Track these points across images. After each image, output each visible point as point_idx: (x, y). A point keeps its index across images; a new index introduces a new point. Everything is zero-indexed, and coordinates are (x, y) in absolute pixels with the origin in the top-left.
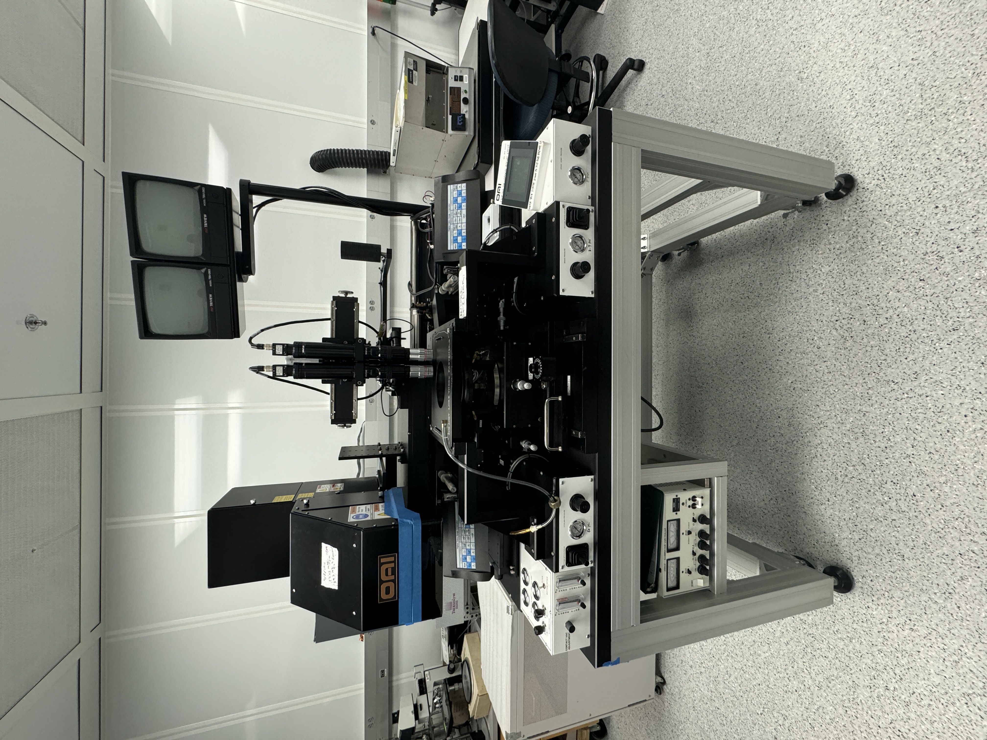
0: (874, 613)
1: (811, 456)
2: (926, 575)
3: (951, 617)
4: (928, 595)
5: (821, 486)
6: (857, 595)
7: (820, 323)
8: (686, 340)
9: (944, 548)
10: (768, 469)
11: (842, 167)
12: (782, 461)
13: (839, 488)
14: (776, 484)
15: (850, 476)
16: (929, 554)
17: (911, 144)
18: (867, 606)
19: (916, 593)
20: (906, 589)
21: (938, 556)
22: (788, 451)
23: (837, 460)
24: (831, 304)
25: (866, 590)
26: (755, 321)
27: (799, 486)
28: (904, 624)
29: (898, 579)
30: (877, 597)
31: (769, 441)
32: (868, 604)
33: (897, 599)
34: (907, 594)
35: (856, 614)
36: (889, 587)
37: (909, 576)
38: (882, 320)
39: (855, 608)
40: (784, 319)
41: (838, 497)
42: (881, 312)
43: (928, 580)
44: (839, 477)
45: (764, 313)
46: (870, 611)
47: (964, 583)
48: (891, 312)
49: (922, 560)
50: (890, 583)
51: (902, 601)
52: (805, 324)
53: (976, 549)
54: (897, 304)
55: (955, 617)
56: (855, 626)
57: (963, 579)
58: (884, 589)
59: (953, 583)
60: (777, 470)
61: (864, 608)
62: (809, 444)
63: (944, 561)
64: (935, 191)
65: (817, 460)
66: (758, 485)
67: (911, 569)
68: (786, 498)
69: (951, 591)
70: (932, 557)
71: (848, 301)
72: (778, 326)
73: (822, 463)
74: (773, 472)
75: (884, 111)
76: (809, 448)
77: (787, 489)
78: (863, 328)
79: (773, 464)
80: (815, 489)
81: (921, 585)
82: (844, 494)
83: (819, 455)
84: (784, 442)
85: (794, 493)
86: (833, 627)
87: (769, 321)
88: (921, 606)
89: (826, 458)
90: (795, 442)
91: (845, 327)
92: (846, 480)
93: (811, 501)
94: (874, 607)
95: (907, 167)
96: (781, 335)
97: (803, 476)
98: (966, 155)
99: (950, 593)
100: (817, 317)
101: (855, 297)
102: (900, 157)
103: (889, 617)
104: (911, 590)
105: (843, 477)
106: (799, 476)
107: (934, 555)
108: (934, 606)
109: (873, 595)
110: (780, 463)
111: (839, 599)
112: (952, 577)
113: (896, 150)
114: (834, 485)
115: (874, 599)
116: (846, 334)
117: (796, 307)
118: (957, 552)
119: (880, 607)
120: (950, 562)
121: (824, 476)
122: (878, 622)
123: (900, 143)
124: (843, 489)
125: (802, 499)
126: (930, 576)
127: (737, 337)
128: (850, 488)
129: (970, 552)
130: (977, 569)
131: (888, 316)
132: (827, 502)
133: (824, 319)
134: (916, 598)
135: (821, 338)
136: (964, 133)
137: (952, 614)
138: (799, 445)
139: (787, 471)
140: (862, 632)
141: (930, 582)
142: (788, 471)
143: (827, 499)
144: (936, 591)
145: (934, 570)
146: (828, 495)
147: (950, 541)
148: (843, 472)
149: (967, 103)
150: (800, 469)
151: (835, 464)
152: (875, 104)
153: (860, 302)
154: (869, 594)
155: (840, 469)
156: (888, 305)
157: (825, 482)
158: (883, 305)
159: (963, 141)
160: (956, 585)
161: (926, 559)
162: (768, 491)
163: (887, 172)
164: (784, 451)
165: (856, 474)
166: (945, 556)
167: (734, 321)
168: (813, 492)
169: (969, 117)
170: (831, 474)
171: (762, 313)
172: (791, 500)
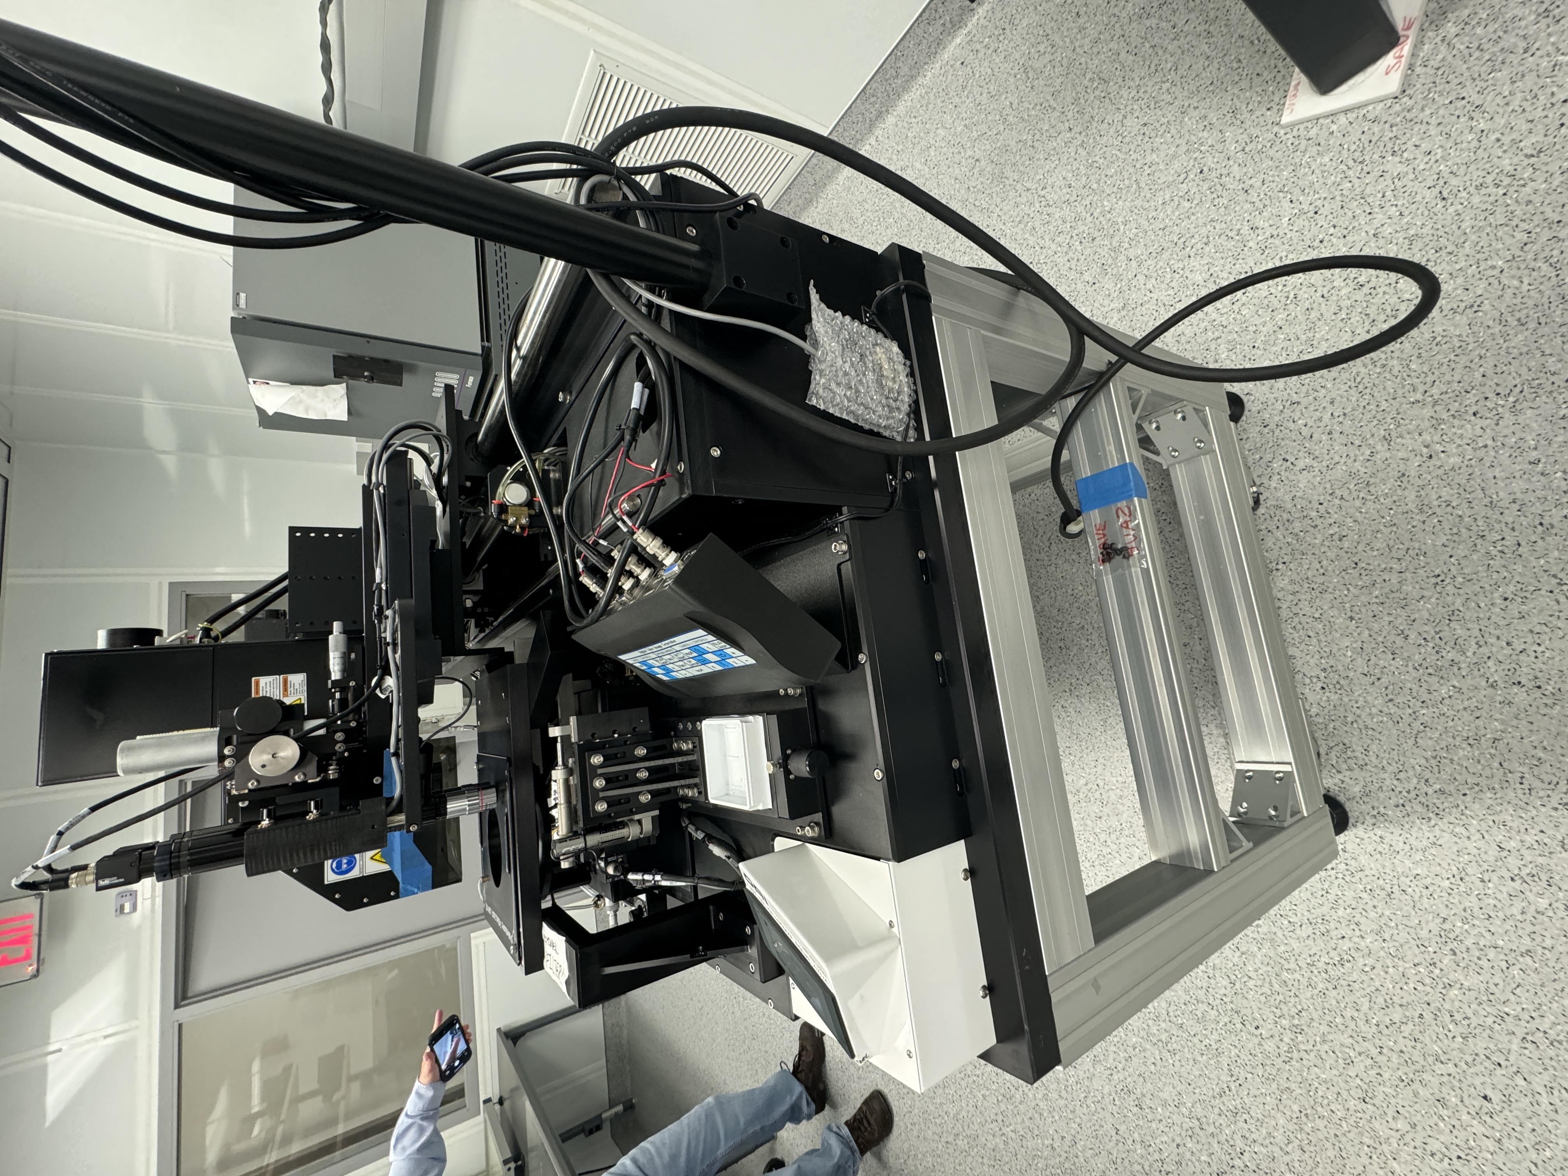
7: (1093, 764)
8: (1041, 533)
11: (1375, 812)
17: (1387, 913)
24: (1120, 779)
26: (1087, 666)
38: (1103, 837)
40: (1094, 713)
42: (1113, 837)
45: (1101, 681)
48: (1114, 847)
52: (1089, 744)
54: (1124, 856)
64: (1286, 922)
71: (1125, 801)
72: (1083, 704)
75: (1490, 892)
78: (1093, 815)
87: (1089, 688)
91: (1090, 794)
95: (1340, 901)
96: (1071, 710)
98: (1339, 966)
100: (1101, 760)
101: (1132, 810)
102: (1364, 895)
113: (1383, 894)
116: (1082, 796)
117: (1114, 731)
123: (1394, 902)
127: (1059, 637)
131: (1109, 843)
133: (1099, 769)
135: (1073, 765)
136: (1382, 973)
149: (1444, 991)
152: (1519, 882)
153: (1125, 816)
156: (1122, 846)
158: (1122, 840)
159: (1367, 969)
163: (1340, 876)
167: (1083, 627)
169: (1412, 986)
171: (1100, 677)
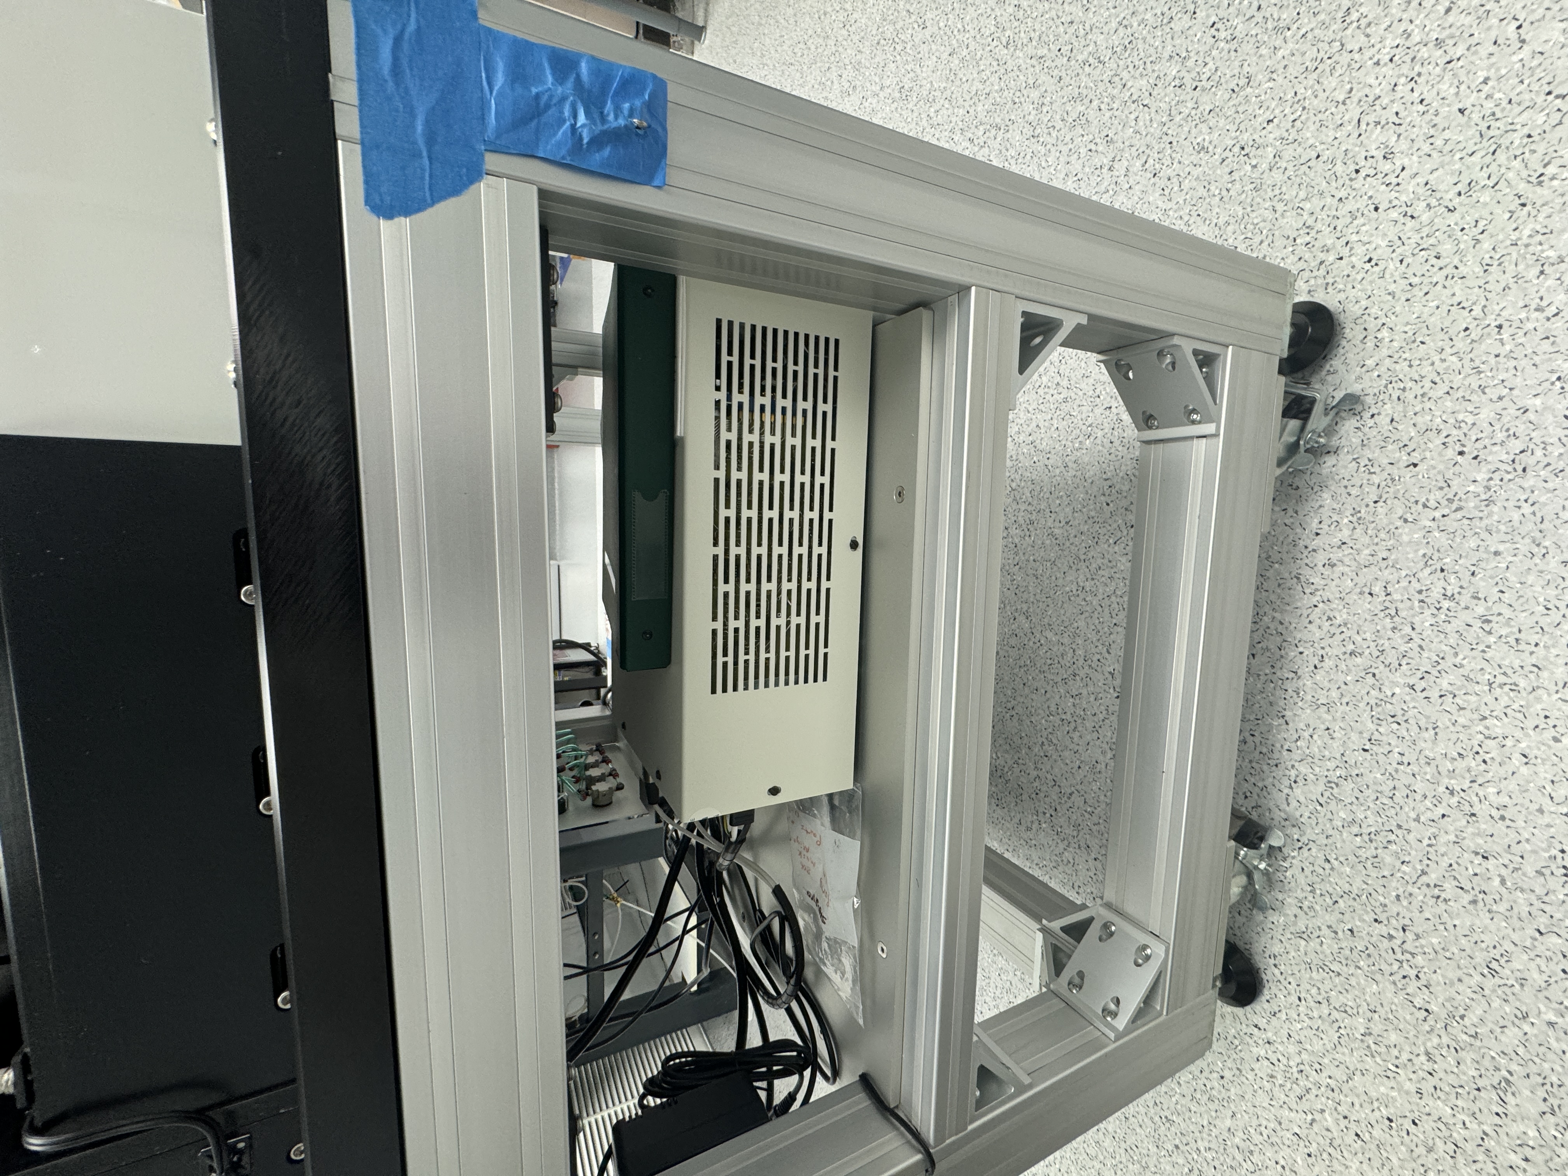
0: (1384, 244)
1: (1033, 452)
2: (1217, 198)
3: (1303, 118)
4: (1265, 176)
5: (1084, 427)
6: (1341, 297)
9: (1151, 199)
10: (1068, 544)
12: (1048, 510)
13: (1081, 393)
14: (1097, 526)
15: (1058, 379)
16: (1171, 213)
18: (1368, 266)
19: (1270, 194)
20: (1269, 215)
21: (1170, 200)
22: (1030, 500)
23: (1035, 406)
25: (1312, 282)
27: (1092, 473)
28: (1380, 176)
29: (1249, 235)
30: (1322, 256)
31: (1017, 540)
32: (1359, 265)
33: (1306, 217)
34: (1280, 207)
35: (1415, 280)
36: (1279, 242)
37: (1232, 221)
39: (1392, 287)
41: (1098, 391)
43: (1228, 190)
44: (1062, 396)
46: (1383, 252)
47: (1210, 142)
49: (1186, 218)
50: (1266, 243)
51: (1307, 206)
53: (1138, 164)
55: (1299, 113)
56: (1470, 267)
57: (1203, 148)
58: (1291, 249)
59: (1216, 157)
60: (1067, 523)
61: (1376, 269)
62: (1014, 458)
63: (1176, 189)
65: (1038, 441)
66: (1106, 573)
67: (1213, 225)
68: (1125, 503)
69: (1236, 149)
70: (1175, 207)
73: (1043, 431)
74: (1073, 532)
76: (1021, 458)
77: (1102, 498)
79: (1056, 531)
80: (1092, 438)
81: (1244, 196)
82: (1091, 381)
83: (1031, 438)
84: (1015, 506)
85: (1109, 483)
86: (1530, 326)
88: (1300, 172)
89: (1034, 424)
90: (1014, 485)
92: (1065, 383)
93: (1117, 443)
94: (1360, 250)
97: (1070, 464)
99: (1243, 148)
103: (1376, 209)
104: (1268, 204)
105: (1061, 390)
106: (1072, 473)
107: (1169, 205)
108: (1288, 153)
109: (1322, 263)
110: (1053, 515)
111: (1385, 333)
112: (1203, 163)
114: (1078, 402)
115: (1331, 258)
118: (1153, 180)
119: (1354, 238)
120: (1175, 180)
121: (1065, 423)
122: (1410, 223)
124: (1083, 386)
125: (1117, 464)
126: (1217, 192)
128: (1079, 374)
129: (1147, 166)
130: (1175, 143)
132: (1113, 409)
134: (1284, 189)
137: (1294, 121)
138: (1018, 477)
139: (1066, 500)
140: (1486, 245)
141: (1230, 185)
142: (1065, 498)
143: (1108, 411)
144: (1248, 168)
145: (1202, 192)
146: (1098, 411)
147: (1136, 198)
148: (1051, 391)
150: (1057, 471)
151: (1041, 407)
154: (1322, 272)
155: (1048, 397)
157: (1076, 421)
160: (1219, 150)
161: (1181, 213)
162: (1116, 548)
164: (1030, 508)
165: (1052, 369)
166: (1167, 192)
168: (1098, 441)
170: (1058, 412)
172: (1125, 488)
